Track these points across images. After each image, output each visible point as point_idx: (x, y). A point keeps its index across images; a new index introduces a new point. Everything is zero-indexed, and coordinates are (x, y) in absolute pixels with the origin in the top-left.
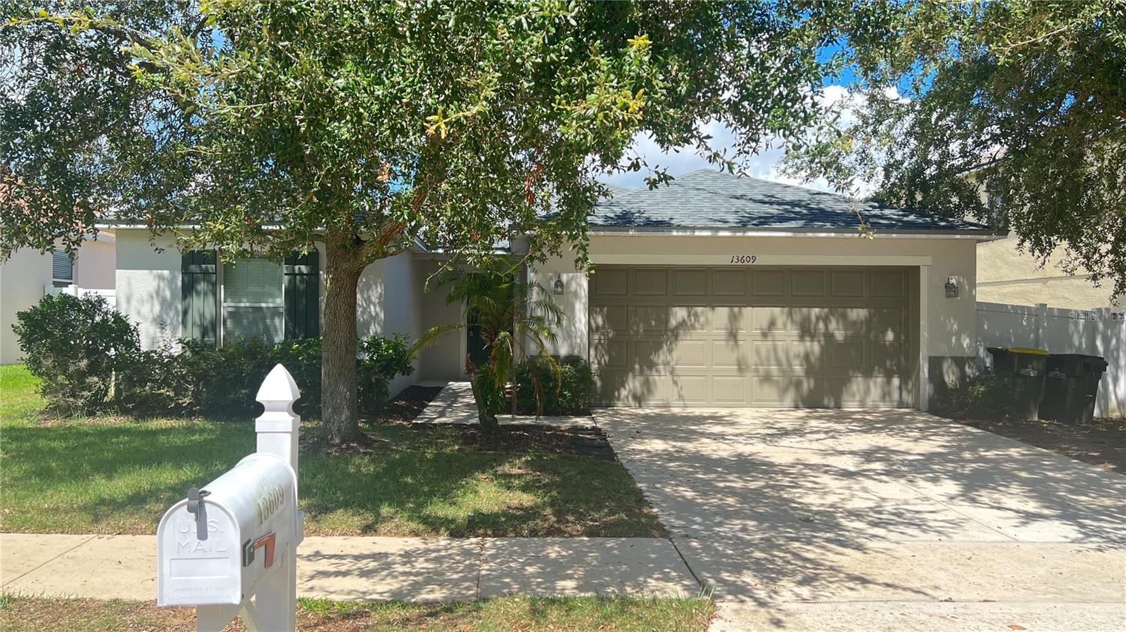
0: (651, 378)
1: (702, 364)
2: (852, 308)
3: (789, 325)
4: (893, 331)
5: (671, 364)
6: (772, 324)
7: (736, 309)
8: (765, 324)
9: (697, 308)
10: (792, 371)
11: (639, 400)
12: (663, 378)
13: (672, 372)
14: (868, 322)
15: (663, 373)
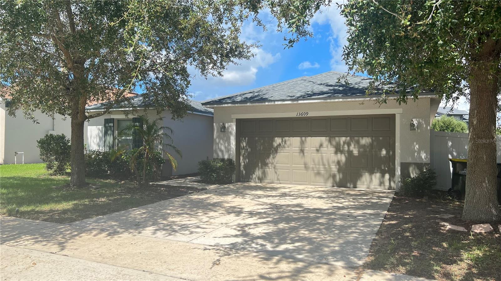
0: (266, 170)
1: (288, 164)
2: (362, 137)
3: (329, 146)
4: (386, 149)
5: (274, 164)
6: (321, 145)
7: (303, 138)
8: (318, 145)
9: (286, 138)
10: (331, 168)
11: (261, 180)
12: (270, 170)
13: (274, 168)
14: (371, 145)
15: (270, 168)
